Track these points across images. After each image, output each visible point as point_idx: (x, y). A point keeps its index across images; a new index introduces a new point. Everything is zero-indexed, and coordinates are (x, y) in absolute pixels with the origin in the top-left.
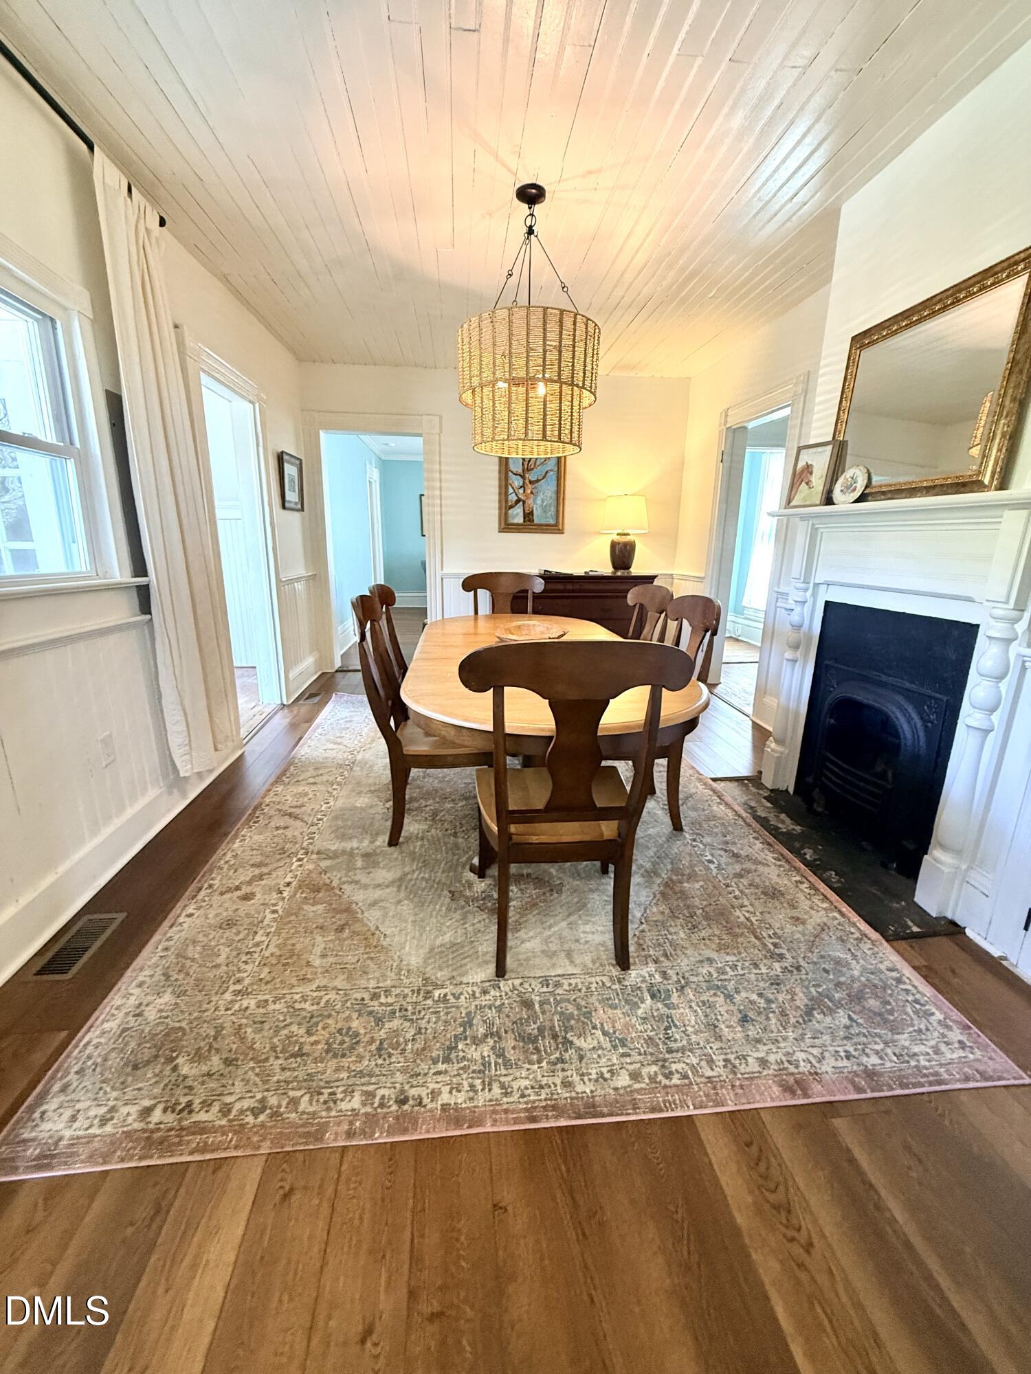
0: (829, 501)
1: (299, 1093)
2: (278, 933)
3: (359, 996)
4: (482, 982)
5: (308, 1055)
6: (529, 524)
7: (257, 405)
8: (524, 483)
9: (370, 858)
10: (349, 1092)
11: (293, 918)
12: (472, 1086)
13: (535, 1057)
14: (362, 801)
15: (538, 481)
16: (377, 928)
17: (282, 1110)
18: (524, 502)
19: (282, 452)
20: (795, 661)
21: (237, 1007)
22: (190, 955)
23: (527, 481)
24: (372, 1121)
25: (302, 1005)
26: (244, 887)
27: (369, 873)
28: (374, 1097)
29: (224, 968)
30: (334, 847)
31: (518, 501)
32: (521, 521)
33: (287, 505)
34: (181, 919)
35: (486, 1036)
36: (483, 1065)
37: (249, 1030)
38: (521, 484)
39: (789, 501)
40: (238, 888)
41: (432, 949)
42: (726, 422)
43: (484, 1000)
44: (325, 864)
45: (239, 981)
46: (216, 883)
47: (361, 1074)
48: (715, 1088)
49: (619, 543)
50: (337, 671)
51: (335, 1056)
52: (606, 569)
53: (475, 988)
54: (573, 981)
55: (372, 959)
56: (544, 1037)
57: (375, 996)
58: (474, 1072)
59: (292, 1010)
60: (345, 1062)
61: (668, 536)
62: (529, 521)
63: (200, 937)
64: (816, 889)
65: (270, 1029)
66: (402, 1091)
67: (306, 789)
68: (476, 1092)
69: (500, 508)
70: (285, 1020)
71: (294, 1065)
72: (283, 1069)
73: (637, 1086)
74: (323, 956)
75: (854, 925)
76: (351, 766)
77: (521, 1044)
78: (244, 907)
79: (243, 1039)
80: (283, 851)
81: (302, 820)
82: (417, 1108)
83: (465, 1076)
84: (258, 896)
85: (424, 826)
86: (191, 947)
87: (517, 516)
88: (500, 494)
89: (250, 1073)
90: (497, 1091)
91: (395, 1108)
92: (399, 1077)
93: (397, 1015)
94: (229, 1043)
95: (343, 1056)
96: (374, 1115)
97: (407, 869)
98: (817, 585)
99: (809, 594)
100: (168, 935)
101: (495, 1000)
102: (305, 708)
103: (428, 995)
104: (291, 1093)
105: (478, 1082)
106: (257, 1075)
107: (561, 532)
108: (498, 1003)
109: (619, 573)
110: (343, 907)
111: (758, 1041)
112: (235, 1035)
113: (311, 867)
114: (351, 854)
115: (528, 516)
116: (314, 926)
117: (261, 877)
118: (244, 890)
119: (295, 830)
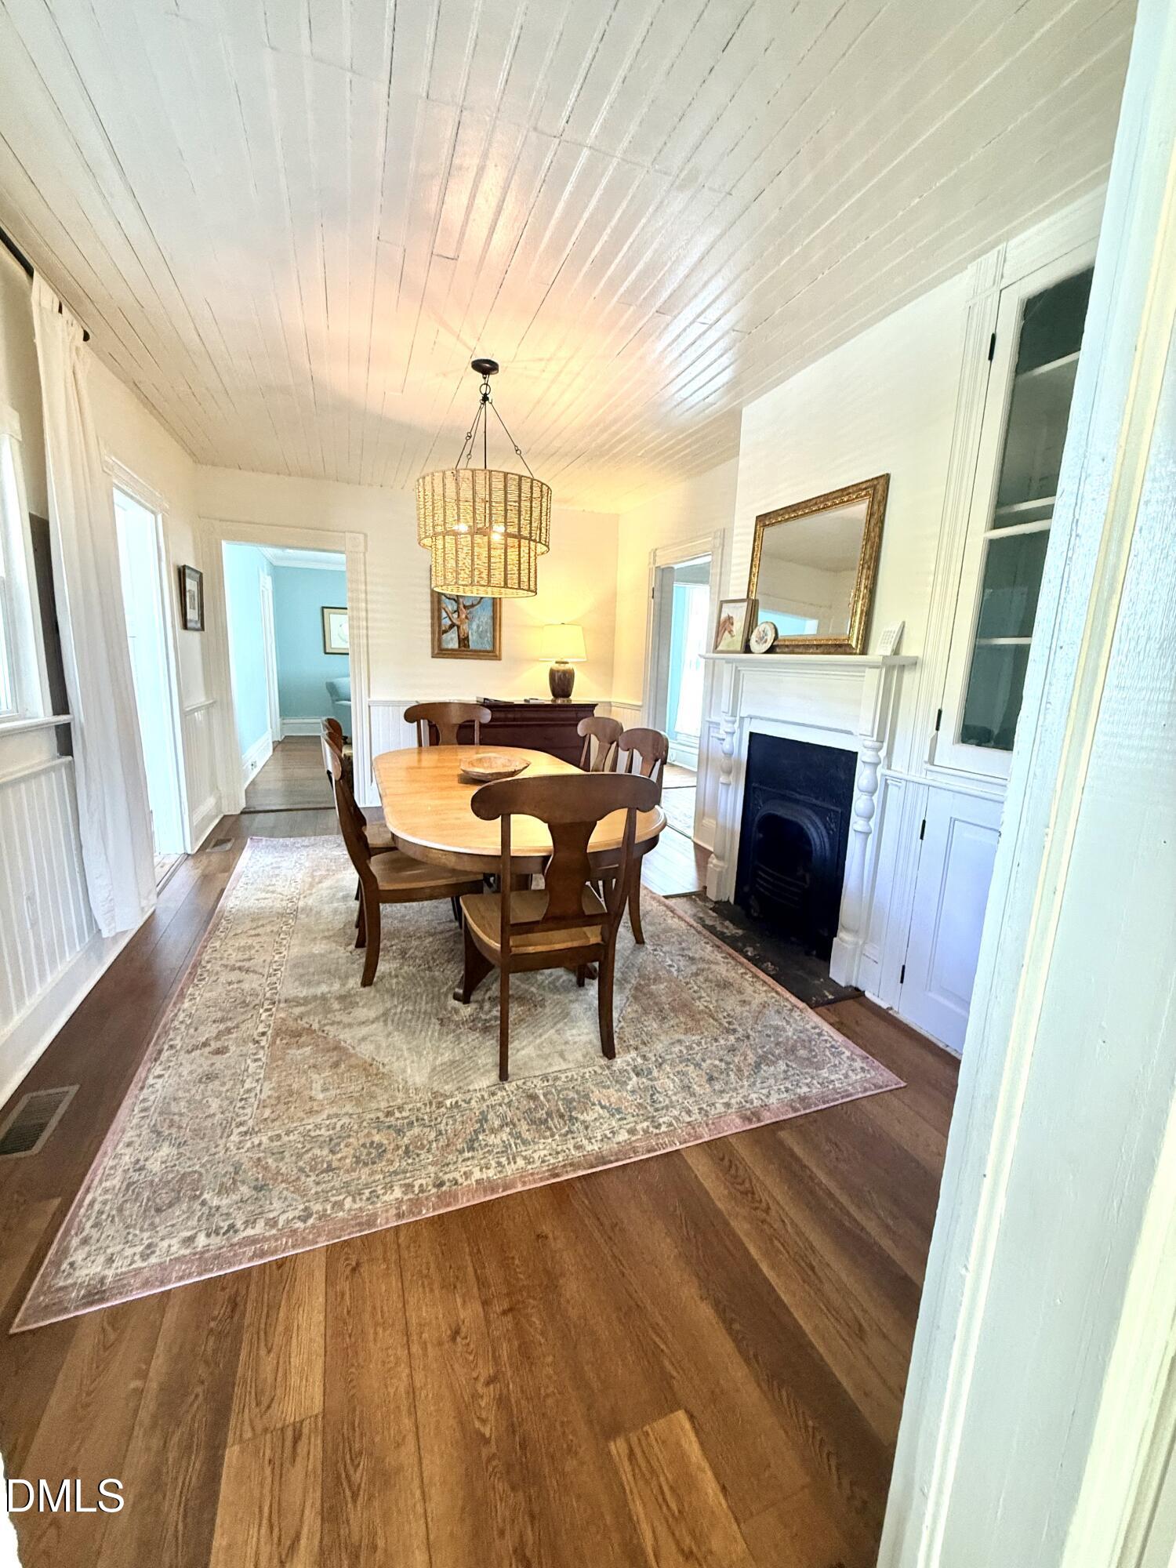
0: (747, 649)
1: (341, 1197)
2: (267, 1078)
3: (372, 1116)
4: (488, 1087)
5: (339, 1168)
6: (464, 649)
7: (160, 517)
8: (458, 607)
9: (347, 1001)
10: (388, 1187)
11: (280, 1062)
12: (499, 1164)
13: (548, 1133)
14: (319, 948)
15: (473, 606)
16: (373, 1059)
17: (329, 1212)
18: (458, 627)
19: (184, 567)
20: (728, 785)
21: (249, 1145)
22: (176, 1111)
23: (461, 606)
24: (416, 1203)
25: (318, 1132)
26: (212, 1043)
27: (350, 1013)
28: (413, 1186)
29: (219, 1116)
30: (304, 992)
31: (452, 626)
32: (456, 646)
33: (189, 625)
34: (151, 1081)
35: (502, 1126)
36: (505, 1147)
37: (270, 1161)
38: (455, 608)
39: (716, 647)
40: (205, 1044)
41: (434, 1069)
42: (655, 561)
43: (493, 1101)
44: (297, 1011)
45: (241, 1124)
46: (178, 1042)
47: (395, 1173)
48: (694, 1128)
49: (558, 671)
50: (242, 813)
51: (366, 1164)
52: (545, 697)
53: (483, 1093)
54: (569, 1074)
55: (376, 1085)
56: (552, 1120)
57: (389, 1114)
58: (497, 1153)
59: (308, 1138)
60: (377, 1167)
61: (606, 665)
62: (465, 646)
63: (180, 1094)
64: (757, 977)
65: (292, 1155)
66: (437, 1177)
67: (250, 941)
68: (504, 1166)
69: (433, 633)
70: (303, 1148)
71: (326, 1179)
72: (318, 1183)
73: (634, 1138)
74: (325, 1090)
75: (787, 1000)
76: (295, 913)
77: (534, 1127)
78: (220, 1061)
79: (266, 1168)
80: (245, 1004)
81: (255, 972)
82: (454, 1187)
83: (491, 1157)
84: (233, 1048)
85: (395, 965)
86: (173, 1104)
87: (451, 641)
88: (432, 618)
89: (285, 1192)
90: (521, 1162)
91: (434, 1190)
92: (432, 1169)
93: (415, 1124)
94: (252, 1173)
95: (374, 1163)
96: (417, 1200)
97: (388, 1005)
98: (742, 718)
99: (737, 725)
100: (141, 1098)
101: (503, 1099)
102: (215, 857)
103: (440, 1105)
104: (333, 1199)
105: (504, 1160)
106: (293, 1192)
107: (498, 658)
108: (506, 1101)
109: (559, 701)
110: (331, 1045)
111: (722, 1092)
112: (257, 1166)
113: (283, 1015)
114: (324, 998)
115: (464, 641)
116: (306, 1066)
117: (229, 1031)
118: (214, 1045)
119: (251, 983)
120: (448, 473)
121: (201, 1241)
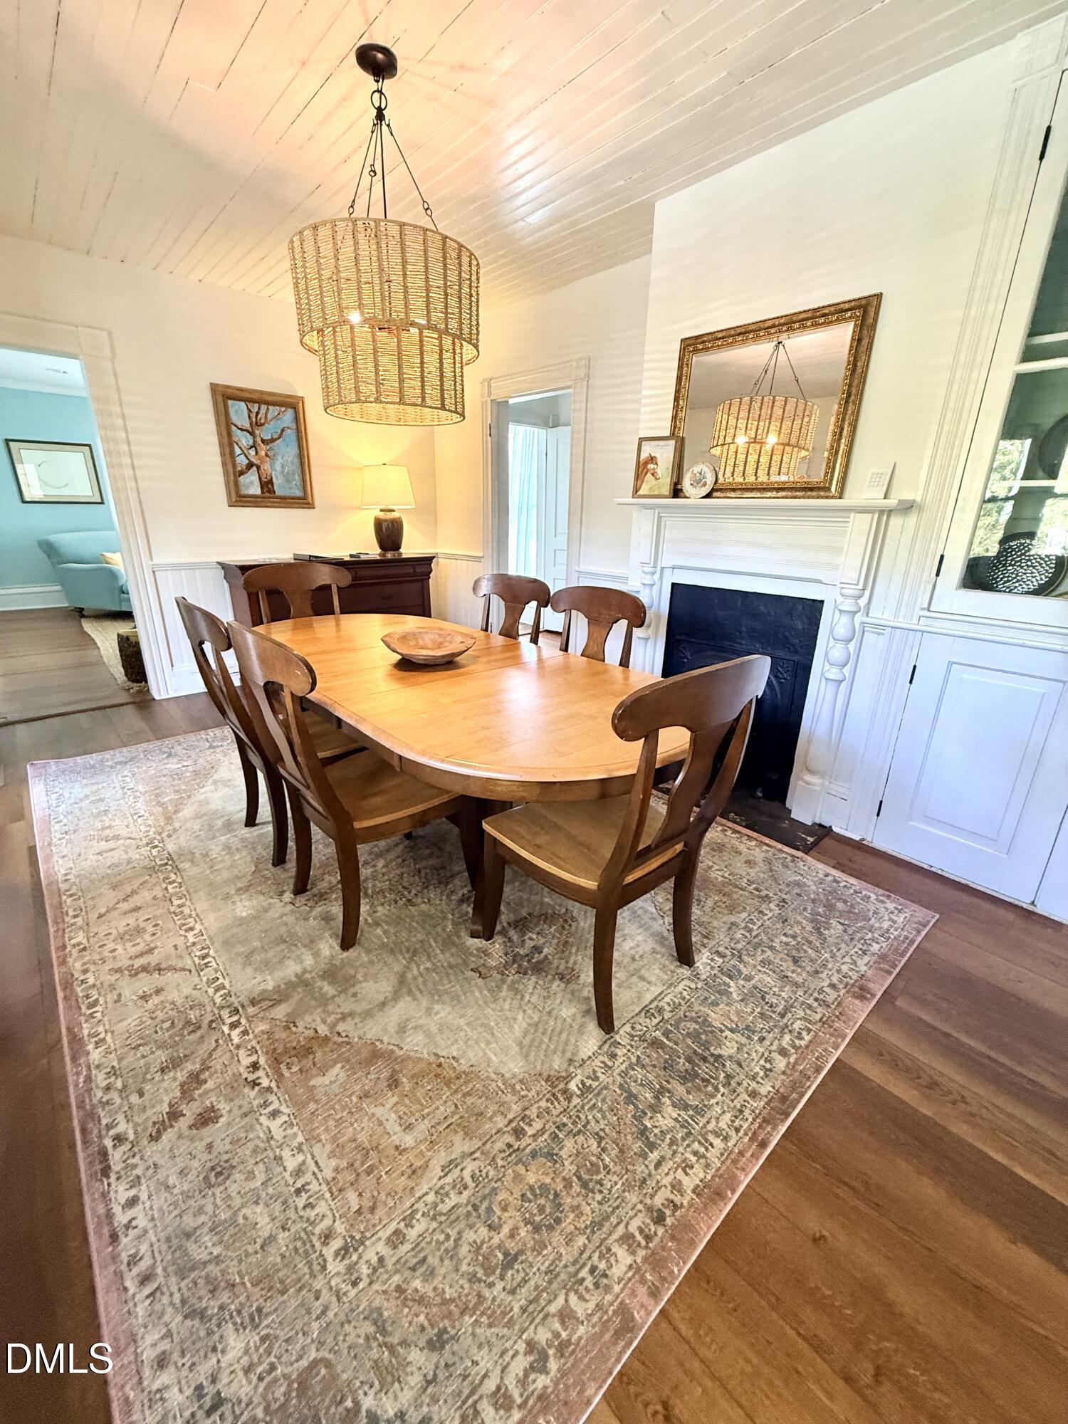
0: (677, 492)
1: (560, 1301)
2: (312, 1138)
3: (500, 1145)
4: (600, 1048)
5: (521, 1252)
6: (268, 496)
8: (255, 442)
10: (606, 1253)
11: (312, 1106)
12: (695, 1153)
13: (710, 1088)
14: (243, 908)
15: (273, 440)
16: (436, 1055)
17: (564, 1335)
18: (258, 468)
20: (647, 639)
21: (365, 1270)
22: (204, 1256)
23: (258, 440)
24: (656, 1261)
25: (449, 1203)
26: (183, 1108)
27: (355, 995)
28: (633, 1236)
29: (282, 1237)
30: (269, 982)
32: (258, 491)
34: (121, 1218)
35: (657, 1098)
36: (682, 1126)
37: (417, 1283)
38: (251, 443)
39: (636, 490)
40: (174, 1115)
41: (521, 1045)
42: (490, 394)
43: (620, 1065)
44: (280, 1012)
45: (327, 1237)
46: (124, 1127)
47: (597, 1225)
48: (831, 1027)
49: (386, 521)
51: (550, 1228)
52: (372, 550)
53: (601, 1058)
54: (667, 999)
55: (468, 1094)
56: (698, 1066)
57: (518, 1133)
58: (683, 1139)
59: (443, 1218)
60: (568, 1223)
61: (429, 512)
62: (269, 491)
63: (189, 1222)
64: (739, 832)
65: (442, 1260)
66: (650, 1209)
67: (131, 920)
68: (703, 1156)
69: (226, 473)
70: (448, 1237)
71: (519, 1278)
72: (513, 1292)
73: (792, 1060)
75: (781, 851)
76: (172, 863)
77: (690, 1084)
78: (217, 1137)
79: (421, 1300)
80: (192, 1026)
82: (678, 1213)
83: (681, 1149)
84: (223, 1107)
86: (191, 1246)
87: (251, 484)
88: (223, 455)
89: (478, 1331)
90: (717, 1142)
91: (661, 1231)
92: (632, 1197)
93: (561, 1136)
94: (409, 1322)
95: (558, 1221)
96: (653, 1253)
97: (397, 968)
98: (662, 568)
100: (124, 1257)
101: (630, 1058)
103: (567, 1093)
104: (553, 1309)
105: (696, 1146)
106: (490, 1326)
107: (310, 506)
108: (634, 1060)
109: (389, 555)
110: (365, 1053)
111: (817, 972)
112: (405, 1305)
113: (263, 1027)
114: (301, 982)
115: (267, 485)
116: (354, 1099)
117: (196, 1079)
118: (190, 1112)
119: (179, 988)
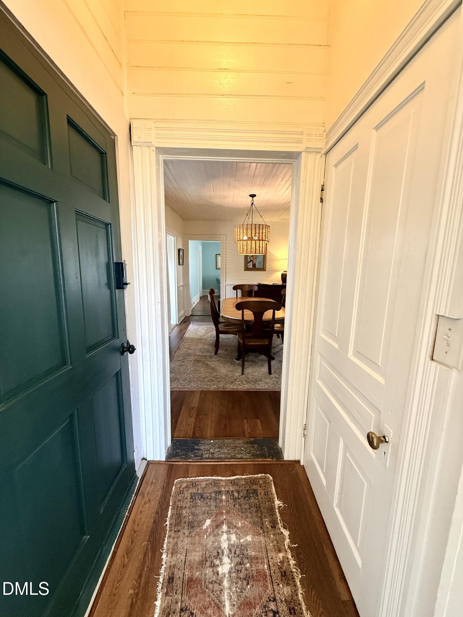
1: (204, 385)
2: (192, 367)
3: (213, 376)
4: (239, 375)
5: (205, 381)
6: (254, 268)
7: (175, 237)
9: (211, 357)
13: (249, 384)
14: (206, 347)
16: (215, 367)
17: (202, 386)
19: (180, 249)
21: (188, 376)
25: (201, 376)
27: (211, 359)
30: (201, 354)
31: (251, 261)
33: (180, 264)
35: (240, 381)
36: (239, 384)
37: (192, 378)
40: (181, 360)
41: (227, 371)
43: (239, 377)
44: (200, 357)
45: (187, 373)
46: (175, 359)
47: (215, 384)
49: (284, 274)
50: (190, 316)
52: (279, 282)
53: (237, 376)
54: (259, 376)
55: (214, 371)
56: (251, 382)
57: (216, 376)
58: (237, 385)
65: (196, 378)
68: (238, 387)
69: (245, 263)
71: (202, 382)
72: (200, 383)
74: (203, 370)
76: (201, 339)
77: (247, 382)
78: (183, 363)
80: (188, 355)
81: (191, 350)
82: (227, 388)
83: (235, 385)
84: (186, 362)
85: (224, 352)
87: (250, 265)
89: (194, 383)
90: (242, 387)
91: (222, 387)
92: (223, 385)
93: (221, 378)
95: (211, 382)
101: (241, 377)
102: (183, 326)
103: (227, 376)
106: (196, 383)
107: (265, 270)
109: (284, 284)
110: (206, 364)
112: (189, 379)
113: (196, 358)
114: (206, 356)
115: (254, 265)
116: (200, 366)
117: (185, 359)
118: (182, 361)
119: (190, 351)
120: (241, 226)
121: (179, 386)
